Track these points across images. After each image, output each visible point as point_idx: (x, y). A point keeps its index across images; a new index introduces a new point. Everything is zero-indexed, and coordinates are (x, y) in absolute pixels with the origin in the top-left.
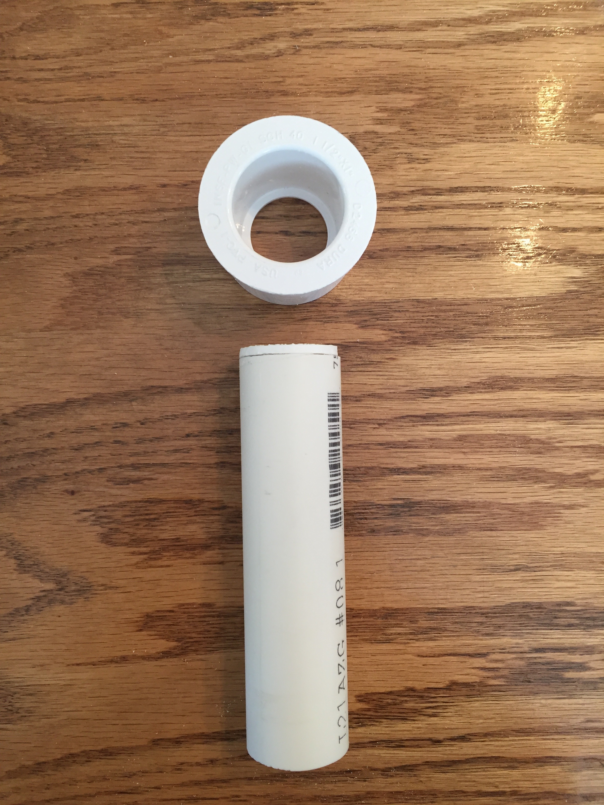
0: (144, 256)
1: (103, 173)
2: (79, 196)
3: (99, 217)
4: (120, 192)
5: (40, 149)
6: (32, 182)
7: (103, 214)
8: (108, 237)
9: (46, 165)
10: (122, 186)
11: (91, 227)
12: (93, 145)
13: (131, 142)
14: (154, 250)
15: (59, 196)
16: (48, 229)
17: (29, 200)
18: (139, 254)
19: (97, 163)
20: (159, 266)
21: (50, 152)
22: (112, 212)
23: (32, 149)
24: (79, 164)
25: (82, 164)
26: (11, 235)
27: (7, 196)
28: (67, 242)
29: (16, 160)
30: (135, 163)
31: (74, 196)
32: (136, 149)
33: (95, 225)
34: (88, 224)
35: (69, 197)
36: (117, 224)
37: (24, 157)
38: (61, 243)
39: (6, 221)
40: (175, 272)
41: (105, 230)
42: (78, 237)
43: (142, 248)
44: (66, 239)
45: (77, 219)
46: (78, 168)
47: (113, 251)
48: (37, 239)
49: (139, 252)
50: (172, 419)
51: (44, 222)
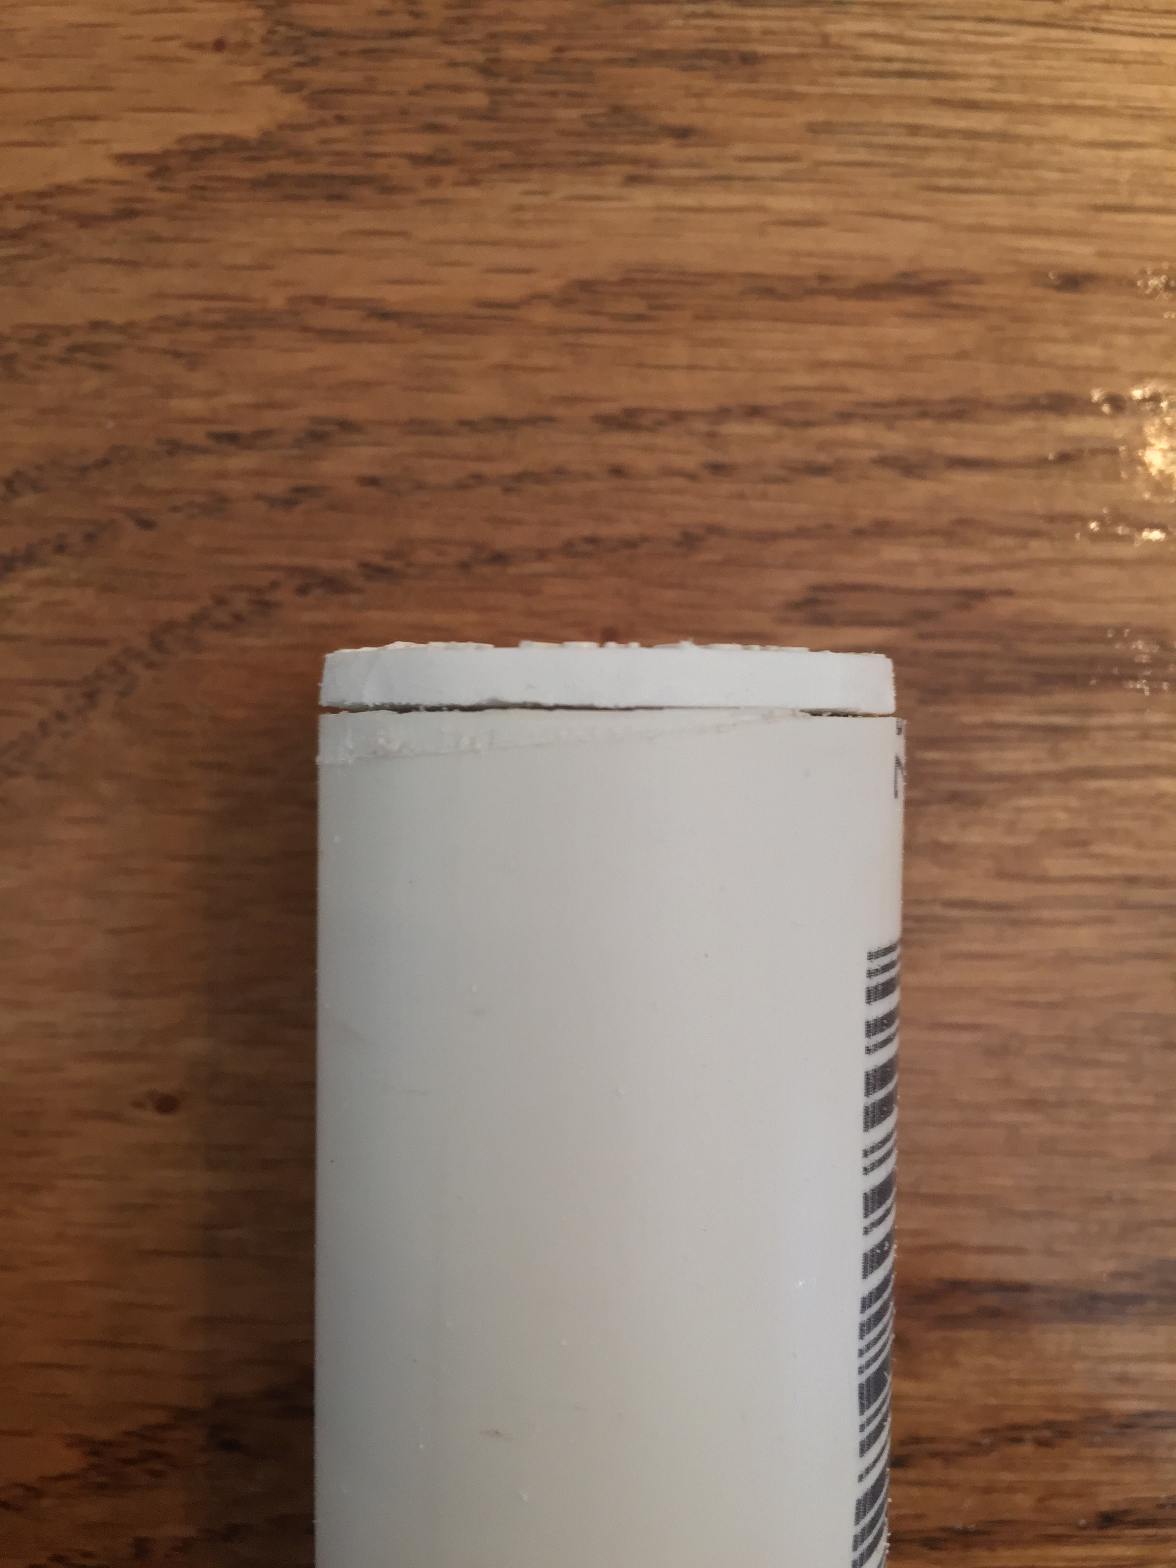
0: (949, 636)
1: (771, 202)
2: (640, 318)
3: (735, 428)
4: (850, 306)
5: (453, 64)
6: (403, 234)
7: (754, 412)
8: (774, 536)
9: (479, 146)
10: (861, 272)
11: (692, 477)
12: (723, 57)
13: (918, 53)
14: (1004, 608)
15: (542, 315)
16: (479, 479)
17: (390, 326)
18: (927, 627)
19: (741, 149)
20: (1015, 689)
21: (502, 83)
22: (801, 405)
23: (413, 63)
24: (649, 150)
25: (665, 148)
26: (288, 503)
27: (277, 301)
28: (568, 549)
29: (328, 114)
30: (932, 161)
31: (615, 317)
32: (942, 89)
33: (717, 469)
34: (678, 461)
35: (589, 321)
36: (821, 470)
37: (374, 99)
38: (542, 555)
39: (267, 433)
40: (1096, 721)
41: (764, 496)
42: (627, 528)
43: (944, 593)
44: (566, 533)
45: (625, 438)
46: (642, 171)
47: (795, 606)
48: (422, 529)
49: (926, 615)
50: (1042, 1443)
51: (464, 443)
